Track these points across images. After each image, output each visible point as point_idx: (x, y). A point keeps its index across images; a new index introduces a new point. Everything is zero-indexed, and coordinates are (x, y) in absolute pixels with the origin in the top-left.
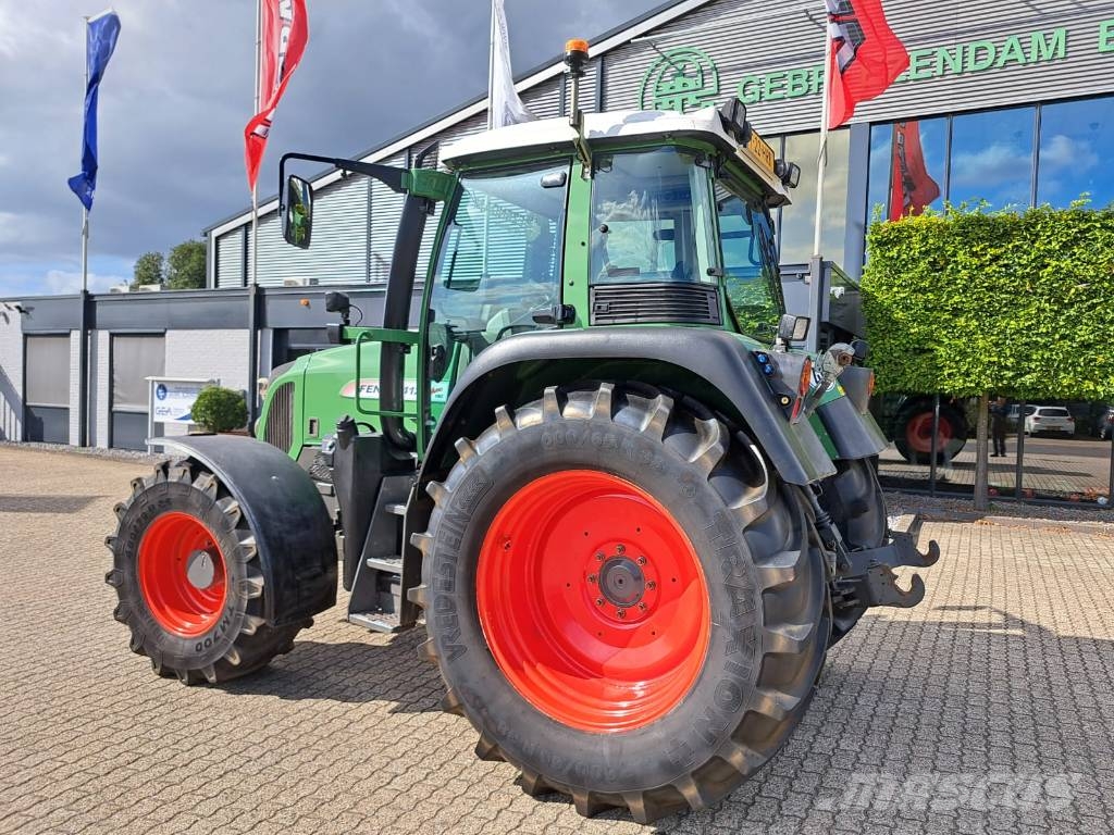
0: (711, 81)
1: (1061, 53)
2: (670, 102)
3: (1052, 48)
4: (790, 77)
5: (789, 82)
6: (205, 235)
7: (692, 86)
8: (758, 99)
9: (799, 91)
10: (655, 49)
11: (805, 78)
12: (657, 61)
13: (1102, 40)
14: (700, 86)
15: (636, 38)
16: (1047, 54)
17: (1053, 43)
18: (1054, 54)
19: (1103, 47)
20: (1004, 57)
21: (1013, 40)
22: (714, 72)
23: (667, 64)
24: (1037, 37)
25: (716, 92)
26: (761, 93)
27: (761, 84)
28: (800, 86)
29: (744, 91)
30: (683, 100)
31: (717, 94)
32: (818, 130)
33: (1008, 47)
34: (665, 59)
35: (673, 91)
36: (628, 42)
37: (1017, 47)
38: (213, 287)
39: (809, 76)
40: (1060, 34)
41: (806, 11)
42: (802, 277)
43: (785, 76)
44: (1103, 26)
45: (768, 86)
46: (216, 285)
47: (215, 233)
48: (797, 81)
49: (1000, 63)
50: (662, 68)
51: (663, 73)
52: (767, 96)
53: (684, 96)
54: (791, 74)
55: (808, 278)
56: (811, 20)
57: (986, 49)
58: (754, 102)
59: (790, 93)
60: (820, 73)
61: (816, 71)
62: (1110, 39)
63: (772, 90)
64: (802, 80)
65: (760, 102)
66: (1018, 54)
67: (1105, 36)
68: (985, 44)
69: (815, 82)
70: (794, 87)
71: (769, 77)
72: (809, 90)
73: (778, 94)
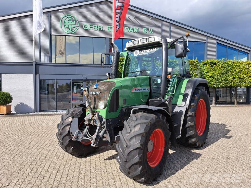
1: (138, 32)
3: (137, 30)
5: (94, 27)
10: (63, 13)
16: (136, 32)
20: (130, 30)
21: (131, 28)
27: (88, 26)
29: (85, 27)
31: (79, 26)
33: (130, 29)
36: (58, 10)
37: (132, 29)
40: (138, 28)
44: (144, 28)
48: (95, 27)
49: (130, 31)
54: (94, 25)
56: (97, 16)
57: (127, 28)
58: (87, 29)
59: (94, 29)
60: (100, 27)
61: (99, 26)
62: (144, 31)
63: (90, 28)
64: (96, 27)
65: (88, 30)
66: (132, 30)
67: (144, 30)
68: (127, 27)
69: (99, 28)
70: (95, 28)
71: (90, 25)
72: (98, 29)
73: (92, 29)
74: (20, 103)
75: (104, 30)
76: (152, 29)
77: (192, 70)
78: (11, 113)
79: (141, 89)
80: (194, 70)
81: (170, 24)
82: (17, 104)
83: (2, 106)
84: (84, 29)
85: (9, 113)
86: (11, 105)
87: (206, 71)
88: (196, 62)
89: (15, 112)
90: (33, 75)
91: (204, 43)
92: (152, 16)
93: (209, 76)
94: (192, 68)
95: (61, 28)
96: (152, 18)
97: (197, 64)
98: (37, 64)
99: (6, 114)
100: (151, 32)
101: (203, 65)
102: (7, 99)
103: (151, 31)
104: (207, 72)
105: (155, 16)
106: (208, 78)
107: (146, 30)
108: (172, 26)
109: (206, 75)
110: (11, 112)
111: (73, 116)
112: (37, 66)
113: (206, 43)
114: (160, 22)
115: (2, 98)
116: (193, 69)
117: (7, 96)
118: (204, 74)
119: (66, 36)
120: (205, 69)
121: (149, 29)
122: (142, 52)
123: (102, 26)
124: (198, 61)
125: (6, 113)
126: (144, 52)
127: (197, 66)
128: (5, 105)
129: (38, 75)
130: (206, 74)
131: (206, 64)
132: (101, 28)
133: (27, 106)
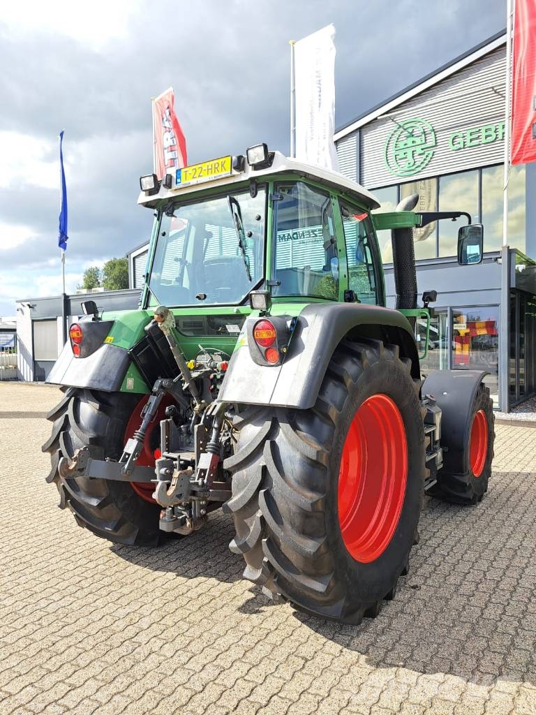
0: (431, 138)
2: (405, 153)
4: (483, 131)
5: (483, 134)
6: (127, 257)
8: (462, 147)
9: (490, 139)
10: (393, 121)
11: (494, 130)
12: (395, 129)
14: (424, 142)
15: (381, 115)
22: (433, 133)
23: (401, 129)
25: (434, 144)
26: (464, 143)
27: (464, 137)
28: (490, 136)
29: (453, 142)
30: (413, 151)
31: (436, 146)
32: (503, 163)
34: (400, 126)
35: (406, 146)
36: (376, 119)
38: (133, 288)
39: (496, 129)
41: (493, 88)
42: (496, 260)
43: (480, 130)
45: (469, 138)
46: (135, 287)
47: (133, 255)
48: (488, 133)
50: (399, 133)
51: (399, 136)
52: (468, 144)
53: (413, 149)
54: (484, 129)
55: (500, 260)
56: (496, 93)
58: (460, 149)
59: (484, 141)
60: (504, 126)
61: (500, 125)
63: (471, 140)
64: (492, 133)
65: (464, 148)
69: (500, 131)
70: (486, 137)
71: (469, 132)
72: (496, 138)
73: (475, 142)
84: (453, 148)
95: (387, 166)
119: (398, 185)
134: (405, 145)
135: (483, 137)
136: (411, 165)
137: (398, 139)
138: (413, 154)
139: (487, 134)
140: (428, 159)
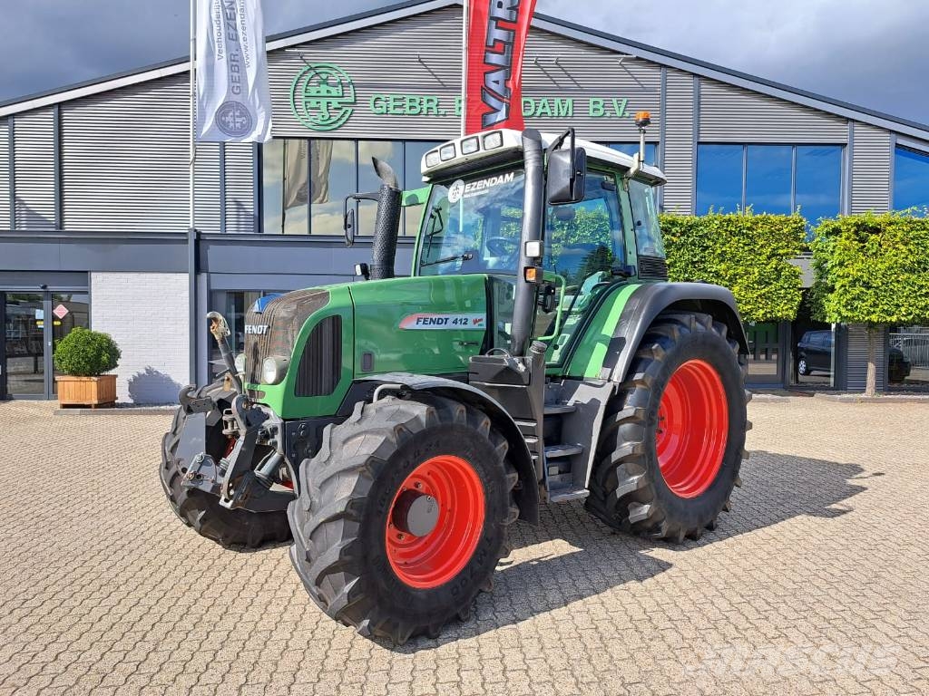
0: (349, 92)
1: (570, 114)
2: (317, 103)
3: (565, 110)
4: (407, 100)
5: (408, 104)
7: (334, 94)
8: (385, 112)
9: (413, 111)
10: (302, 59)
11: (418, 102)
12: (306, 69)
13: (591, 109)
14: (341, 94)
16: (563, 113)
17: (566, 106)
18: (567, 113)
19: (591, 114)
20: (540, 110)
21: (544, 100)
23: (313, 73)
24: (557, 101)
25: (353, 101)
26: (387, 108)
27: (387, 101)
28: (415, 107)
29: (375, 104)
30: (328, 103)
31: (355, 103)
33: (541, 105)
34: (311, 69)
35: (318, 94)
37: (547, 105)
39: (420, 102)
40: (569, 101)
43: (403, 98)
44: (592, 100)
45: (392, 104)
49: (538, 114)
50: (310, 75)
51: (310, 79)
52: (392, 111)
53: (328, 100)
54: (408, 98)
56: (420, 61)
57: (529, 102)
58: (383, 113)
59: (408, 111)
60: (429, 101)
61: (425, 99)
62: (594, 110)
63: (395, 107)
64: (416, 104)
65: (387, 114)
66: (547, 110)
67: (592, 106)
68: (530, 100)
69: (425, 106)
70: (411, 108)
71: (392, 97)
72: (421, 111)
73: (399, 111)
74: (147, 370)
75: (442, 112)
76: (625, 100)
77: (779, 255)
78: (116, 401)
79: (447, 319)
80: (787, 254)
81: (696, 79)
82: (136, 375)
83: (85, 379)
84: (374, 110)
85: (107, 402)
86: (115, 376)
87: (836, 259)
88: (795, 223)
89: (131, 401)
90: (186, 276)
91: (840, 147)
92: (623, 54)
93: (850, 279)
94: (778, 248)
95: (294, 112)
96: (625, 60)
97: (797, 232)
98: (202, 237)
99: (97, 406)
100: (619, 114)
101: (828, 234)
102: (99, 355)
103: (622, 109)
104: (841, 264)
105: (636, 53)
106: (842, 286)
107: (599, 106)
108: (706, 89)
109: (838, 276)
110: (117, 399)
111: (189, 407)
112: (202, 245)
113: (848, 147)
114: (657, 74)
115: (83, 351)
116: (781, 251)
117: (100, 345)
118: (828, 272)
119: (309, 139)
120: (832, 252)
121: (614, 101)
122: (473, 189)
123: (435, 98)
124: (801, 221)
125: (96, 402)
126: (478, 188)
127: (797, 239)
128: (96, 376)
129: (203, 277)
130: (835, 269)
131: (836, 232)
132: (433, 105)
133: (169, 380)
134: (318, 92)
135: (407, 106)
136: (326, 117)
137: (308, 83)
138: (328, 106)
139: (411, 104)
140: (347, 116)
